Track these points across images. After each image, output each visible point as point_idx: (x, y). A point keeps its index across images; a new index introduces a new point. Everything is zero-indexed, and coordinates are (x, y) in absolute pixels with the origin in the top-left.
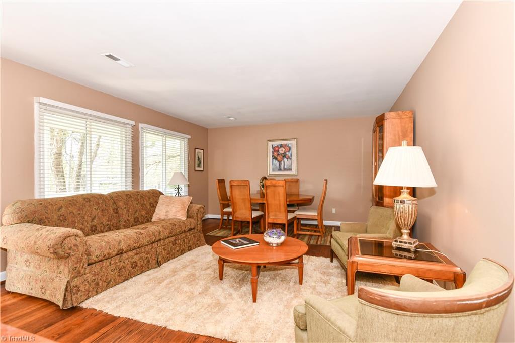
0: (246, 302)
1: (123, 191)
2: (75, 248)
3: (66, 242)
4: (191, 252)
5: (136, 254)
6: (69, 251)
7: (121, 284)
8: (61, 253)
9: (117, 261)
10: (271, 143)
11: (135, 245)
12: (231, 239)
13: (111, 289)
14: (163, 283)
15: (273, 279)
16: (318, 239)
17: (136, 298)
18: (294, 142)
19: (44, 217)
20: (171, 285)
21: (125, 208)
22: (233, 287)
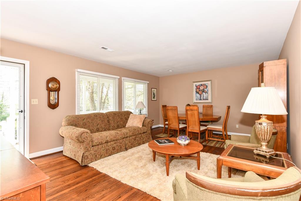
0: (163, 175)
1: (113, 112)
2: (86, 138)
3: (83, 135)
4: (144, 144)
5: (115, 143)
6: (84, 140)
7: (107, 157)
8: (80, 140)
9: (105, 146)
10: (195, 84)
11: (114, 139)
12: (160, 140)
13: (103, 159)
14: (126, 159)
15: (183, 164)
16: (223, 143)
17: (112, 165)
18: (209, 82)
19: (77, 123)
20: (129, 161)
21: (113, 120)
22: (159, 166)
